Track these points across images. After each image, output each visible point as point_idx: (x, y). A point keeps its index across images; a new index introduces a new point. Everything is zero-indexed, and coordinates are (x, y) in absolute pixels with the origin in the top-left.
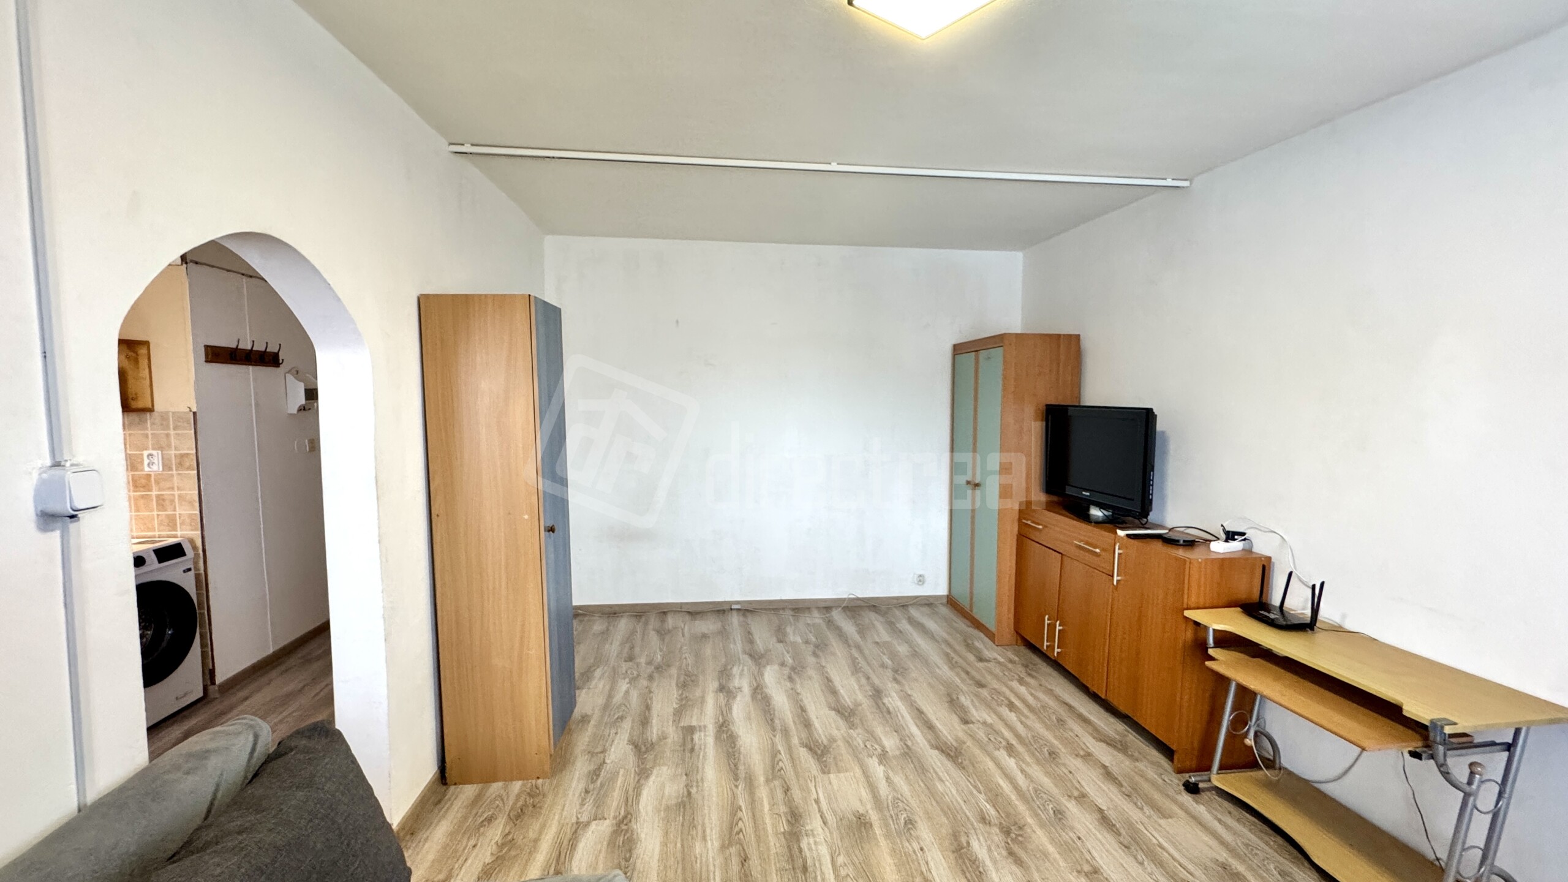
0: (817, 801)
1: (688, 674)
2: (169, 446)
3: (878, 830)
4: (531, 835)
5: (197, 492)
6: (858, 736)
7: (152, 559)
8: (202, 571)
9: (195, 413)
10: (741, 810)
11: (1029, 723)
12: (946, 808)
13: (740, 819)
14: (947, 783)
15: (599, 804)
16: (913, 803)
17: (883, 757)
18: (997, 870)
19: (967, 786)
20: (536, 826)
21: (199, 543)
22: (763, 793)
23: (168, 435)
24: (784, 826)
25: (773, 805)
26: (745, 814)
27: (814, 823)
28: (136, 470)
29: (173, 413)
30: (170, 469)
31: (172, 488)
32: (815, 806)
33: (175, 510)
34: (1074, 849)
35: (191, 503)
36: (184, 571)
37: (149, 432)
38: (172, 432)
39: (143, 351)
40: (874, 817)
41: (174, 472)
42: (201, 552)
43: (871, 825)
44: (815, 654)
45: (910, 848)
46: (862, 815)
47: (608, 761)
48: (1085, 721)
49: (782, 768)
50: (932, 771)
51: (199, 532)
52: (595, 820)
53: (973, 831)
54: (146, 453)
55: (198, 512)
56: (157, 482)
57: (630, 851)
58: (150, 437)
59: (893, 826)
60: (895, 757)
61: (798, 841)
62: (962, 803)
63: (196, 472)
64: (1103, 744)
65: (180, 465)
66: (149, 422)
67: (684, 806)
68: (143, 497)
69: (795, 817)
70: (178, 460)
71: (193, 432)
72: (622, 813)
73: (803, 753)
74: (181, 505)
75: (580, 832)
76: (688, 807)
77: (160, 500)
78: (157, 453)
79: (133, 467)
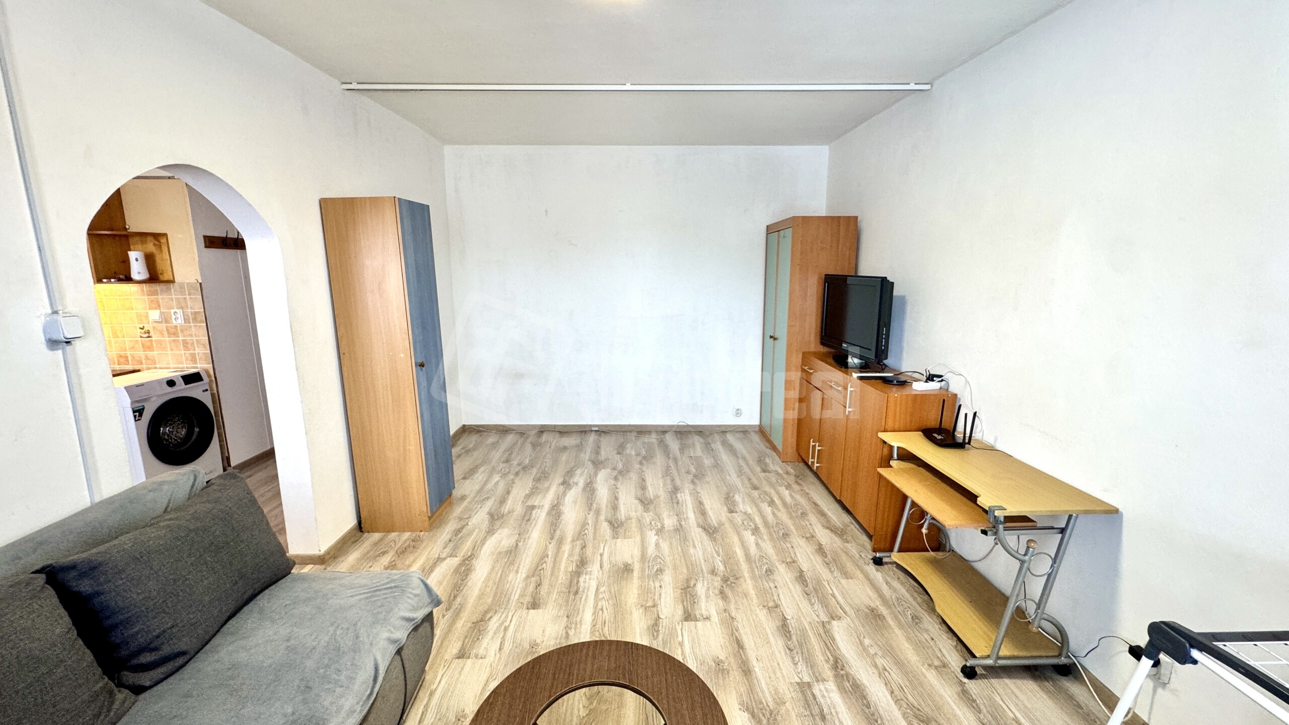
0: (601, 555)
1: (544, 472)
2: (187, 306)
3: (636, 574)
4: (407, 563)
5: (207, 338)
6: (648, 517)
7: (180, 383)
8: (216, 392)
9: (200, 284)
10: (548, 557)
11: (779, 514)
12: (689, 564)
13: (545, 562)
14: (698, 549)
15: (456, 548)
16: (668, 559)
17: (660, 531)
18: (707, 601)
19: (712, 552)
20: (412, 558)
21: (212, 373)
22: (566, 548)
23: (185, 299)
24: (572, 567)
25: (570, 555)
26: (549, 560)
27: (594, 568)
28: (168, 323)
29: (187, 283)
30: (189, 322)
31: (191, 336)
32: (599, 557)
33: (195, 350)
34: (768, 593)
35: (204, 345)
36: (203, 391)
37: (174, 297)
38: (187, 297)
39: (163, 240)
40: (637, 567)
41: (192, 324)
42: (213, 379)
43: (632, 571)
44: (641, 463)
45: (653, 585)
46: (630, 565)
47: (469, 524)
48: (823, 514)
49: (586, 534)
50: (691, 541)
51: (211, 365)
52: (450, 557)
53: (701, 578)
54: (172, 311)
55: (209, 352)
56: (182, 331)
57: (467, 575)
58: (174, 299)
59: (647, 573)
60: (669, 531)
61: (579, 577)
62: (702, 561)
63: (205, 324)
64: (828, 530)
65: (195, 320)
66: (172, 290)
67: (510, 554)
68: (174, 341)
69: (583, 563)
70: (194, 317)
71: (201, 296)
72: (469, 554)
73: (605, 525)
74: (198, 347)
75: (438, 563)
76: (513, 554)
77: (185, 343)
78: (179, 311)
79: (166, 321)
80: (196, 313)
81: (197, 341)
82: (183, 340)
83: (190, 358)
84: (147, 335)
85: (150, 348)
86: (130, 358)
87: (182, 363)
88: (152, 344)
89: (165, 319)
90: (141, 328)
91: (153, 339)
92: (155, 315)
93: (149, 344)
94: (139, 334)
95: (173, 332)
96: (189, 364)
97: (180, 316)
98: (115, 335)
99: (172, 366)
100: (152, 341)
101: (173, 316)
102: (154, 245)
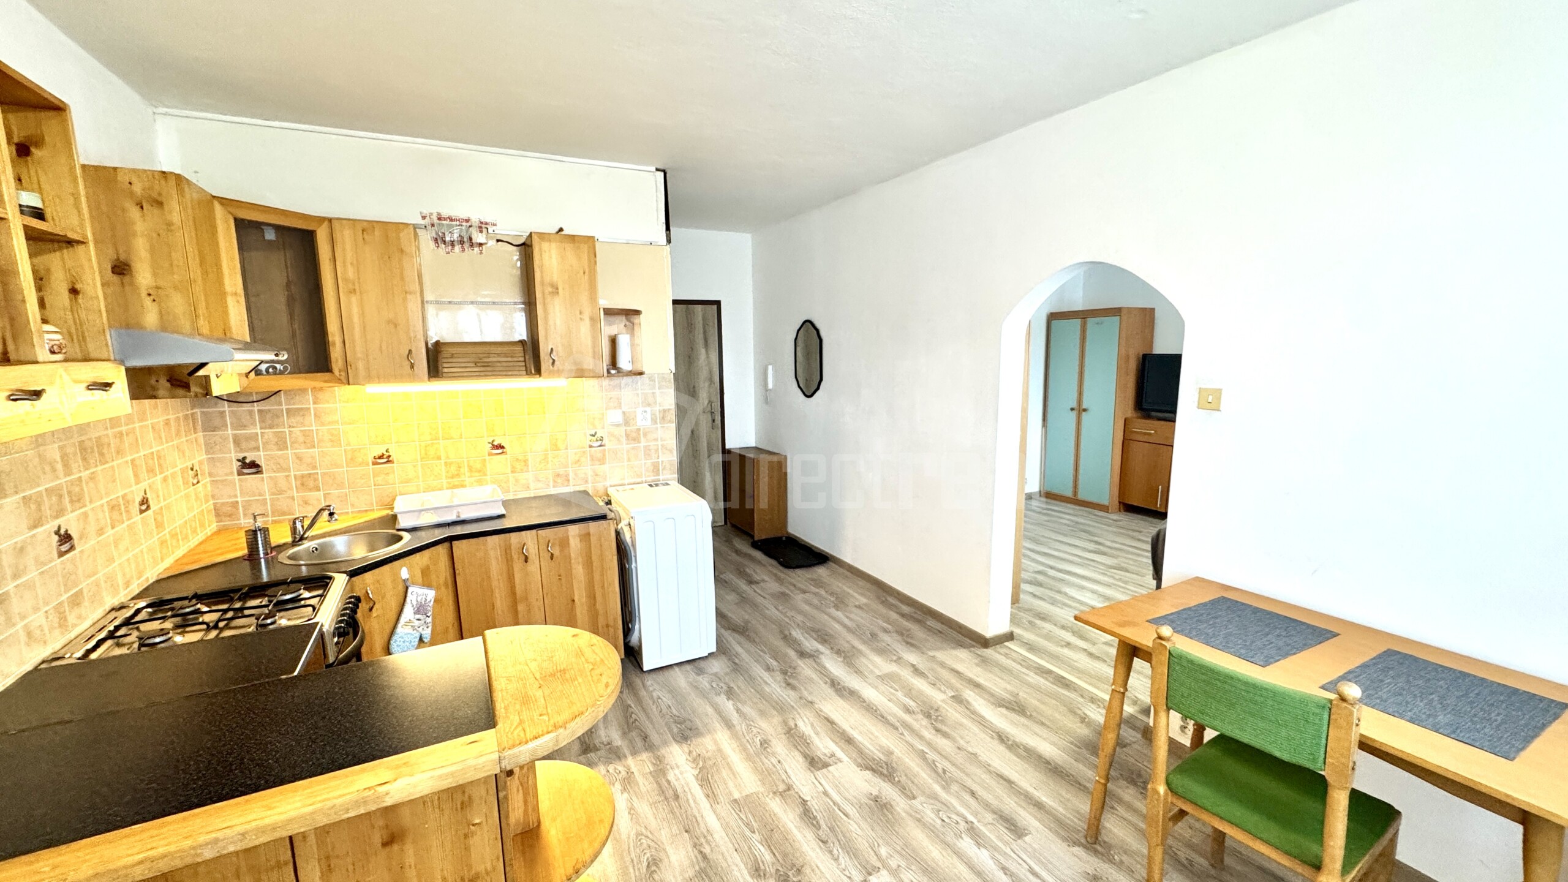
2: (655, 403)
23: (654, 394)
29: (658, 375)
31: (656, 440)
33: (659, 458)
35: (671, 452)
37: (641, 392)
38: (657, 391)
39: (636, 321)
41: (658, 425)
51: (677, 476)
56: (645, 435)
58: (640, 395)
63: (676, 424)
65: (664, 419)
66: (639, 384)
68: (634, 448)
70: (662, 416)
74: (663, 453)
77: (647, 448)
78: (648, 409)
79: (627, 423)
80: (664, 411)
81: (662, 446)
82: (645, 447)
84: (599, 443)
85: (602, 461)
86: (571, 476)
87: (641, 476)
88: (604, 455)
89: (628, 420)
90: (592, 435)
91: (606, 448)
93: (599, 455)
94: (589, 443)
95: (634, 437)
96: (649, 476)
97: (649, 416)
98: (555, 447)
99: (626, 482)
100: (605, 450)
101: (639, 417)
102: (625, 326)
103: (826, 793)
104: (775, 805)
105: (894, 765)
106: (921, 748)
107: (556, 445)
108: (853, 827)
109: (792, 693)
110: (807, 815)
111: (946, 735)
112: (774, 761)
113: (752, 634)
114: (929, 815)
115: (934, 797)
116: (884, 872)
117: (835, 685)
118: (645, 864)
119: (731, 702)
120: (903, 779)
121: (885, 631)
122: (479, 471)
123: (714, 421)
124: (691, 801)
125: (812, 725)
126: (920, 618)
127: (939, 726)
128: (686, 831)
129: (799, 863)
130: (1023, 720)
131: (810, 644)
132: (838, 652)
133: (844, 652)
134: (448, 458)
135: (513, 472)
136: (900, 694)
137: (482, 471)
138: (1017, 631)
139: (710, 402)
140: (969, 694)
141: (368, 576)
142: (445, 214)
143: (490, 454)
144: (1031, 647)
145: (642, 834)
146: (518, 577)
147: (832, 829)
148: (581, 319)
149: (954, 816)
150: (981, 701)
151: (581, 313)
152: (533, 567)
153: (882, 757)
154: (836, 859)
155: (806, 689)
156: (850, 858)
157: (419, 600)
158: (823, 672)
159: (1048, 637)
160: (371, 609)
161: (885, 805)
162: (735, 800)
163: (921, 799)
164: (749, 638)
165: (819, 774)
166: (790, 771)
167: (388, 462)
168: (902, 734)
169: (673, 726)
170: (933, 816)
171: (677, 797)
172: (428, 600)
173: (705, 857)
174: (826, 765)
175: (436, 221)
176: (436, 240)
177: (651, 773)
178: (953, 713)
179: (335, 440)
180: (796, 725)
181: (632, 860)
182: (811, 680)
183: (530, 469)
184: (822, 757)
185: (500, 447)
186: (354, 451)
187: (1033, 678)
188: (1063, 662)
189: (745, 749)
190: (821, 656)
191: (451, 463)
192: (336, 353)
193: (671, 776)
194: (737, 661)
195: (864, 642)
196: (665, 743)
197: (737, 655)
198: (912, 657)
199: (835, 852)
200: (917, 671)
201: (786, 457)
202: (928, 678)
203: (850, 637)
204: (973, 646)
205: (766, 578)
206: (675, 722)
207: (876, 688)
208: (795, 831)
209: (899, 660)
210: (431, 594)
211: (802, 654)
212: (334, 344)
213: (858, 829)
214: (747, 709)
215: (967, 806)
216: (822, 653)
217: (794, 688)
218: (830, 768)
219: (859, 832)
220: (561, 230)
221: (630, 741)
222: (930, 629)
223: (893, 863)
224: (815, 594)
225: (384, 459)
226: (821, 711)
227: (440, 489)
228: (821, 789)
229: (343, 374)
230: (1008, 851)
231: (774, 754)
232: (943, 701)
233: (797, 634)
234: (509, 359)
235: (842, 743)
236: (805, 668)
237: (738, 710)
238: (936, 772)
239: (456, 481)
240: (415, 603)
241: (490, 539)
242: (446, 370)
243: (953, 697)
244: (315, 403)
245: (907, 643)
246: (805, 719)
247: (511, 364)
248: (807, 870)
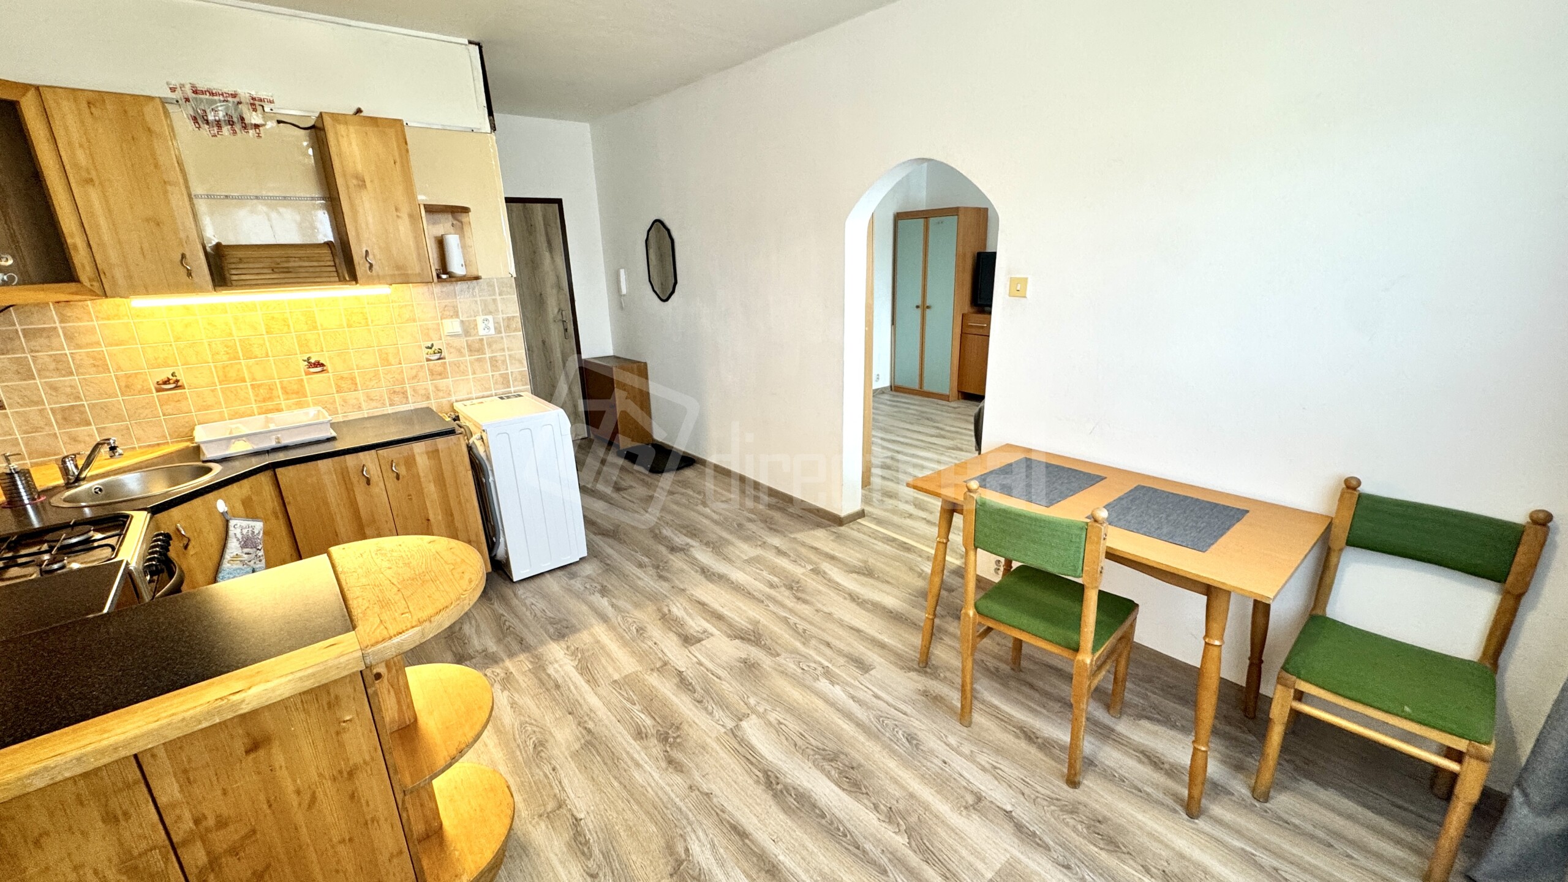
2: (497, 310)
5: (525, 351)
9: (516, 278)
23: (494, 300)
28: (471, 335)
29: (497, 279)
30: (500, 332)
31: (503, 350)
33: (507, 369)
35: (520, 362)
37: (479, 299)
38: (498, 298)
39: (463, 216)
41: (503, 334)
54: (478, 319)
56: (490, 345)
58: (479, 302)
63: (524, 332)
65: (509, 327)
66: (476, 291)
68: (478, 360)
70: (506, 324)
71: (517, 296)
74: (511, 364)
77: (493, 360)
78: (490, 318)
79: (467, 333)
80: (509, 319)
81: (510, 356)
82: (491, 358)
83: (500, 380)
84: (437, 356)
85: (442, 375)
86: (409, 393)
87: (489, 389)
88: (445, 368)
89: (468, 329)
90: (428, 348)
91: (447, 360)
92: (452, 326)
93: (439, 369)
94: (425, 356)
95: (476, 348)
96: (499, 389)
97: (491, 325)
98: (386, 362)
99: (474, 396)
100: (445, 363)
101: (481, 326)
102: (453, 225)
103: (700, 664)
104: (653, 680)
105: (761, 632)
106: (785, 614)
107: (387, 360)
108: (725, 686)
109: (665, 584)
110: (683, 683)
111: (805, 602)
112: (650, 643)
113: (622, 536)
114: (792, 666)
115: (795, 652)
116: (754, 716)
117: (706, 573)
118: (531, 747)
119: (605, 599)
120: (769, 642)
121: (750, 520)
122: (297, 393)
123: (566, 330)
124: (572, 688)
125: (685, 609)
126: (782, 506)
127: (799, 595)
128: (570, 713)
129: (677, 723)
130: (871, 581)
131: (680, 540)
132: (707, 544)
133: (713, 543)
134: (254, 379)
135: (338, 392)
136: (765, 573)
137: (300, 392)
138: (868, 509)
139: (560, 310)
140: (826, 566)
141: (175, 512)
142: (202, 85)
143: (307, 374)
144: (879, 521)
145: (526, 722)
146: (360, 499)
147: (707, 691)
148: (398, 216)
149: (813, 665)
150: (836, 569)
151: (397, 210)
152: (378, 489)
153: (750, 627)
154: (711, 714)
155: (678, 579)
156: (723, 710)
157: (245, 532)
158: (693, 562)
159: (894, 511)
160: (186, 547)
161: (753, 665)
162: (615, 681)
163: (784, 655)
164: (620, 541)
165: (692, 648)
166: (665, 650)
167: (177, 387)
168: (768, 606)
169: (549, 627)
170: (795, 667)
171: (558, 687)
172: (256, 532)
173: (589, 731)
174: (699, 640)
175: (190, 95)
176: (195, 119)
177: (530, 670)
178: (812, 583)
179: (100, 365)
180: (669, 611)
181: (519, 746)
182: (682, 571)
183: (360, 388)
184: (695, 634)
185: (318, 364)
186: (128, 376)
187: (881, 546)
188: (904, 530)
189: (622, 637)
190: (692, 549)
191: (259, 386)
192: (80, 259)
193: (551, 670)
194: (609, 562)
195: (731, 533)
196: (542, 643)
197: (609, 556)
198: (776, 541)
199: (710, 707)
200: (780, 552)
201: (645, 364)
202: (790, 556)
203: (718, 530)
204: (830, 526)
205: (634, 484)
206: (551, 623)
207: (743, 570)
208: (673, 698)
209: (764, 545)
210: (258, 526)
211: (673, 549)
212: (75, 247)
213: (730, 688)
214: (621, 603)
215: (824, 655)
216: (692, 546)
217: (665, 579)
218: (703, 642)
219: (731, 689)
220: (359, 111)
221: (506, 646)
222: (791, 515)
223: (761, 710)
224: (682, 494)
225: (172, 384)
226: (692, 595)
227: (252, 414)
228: (695, 660)
229: (96, 284)
230: (857, 683)
231: (650, 638)
232: (803, 574)
233: (667, 532)
234: (315, 264)
235: (714, 620)
236: (677, 561)
237: (613, 605)
238: (798, 633)
239: (270, 404)
240: (239, 536)
241: (321, 463)
242: (235, 278)
243: (811, 570)
244: (61, 322)
245: (771, 529)
246: (678, 605)
247: (318, 269)
248: (685, 727)
